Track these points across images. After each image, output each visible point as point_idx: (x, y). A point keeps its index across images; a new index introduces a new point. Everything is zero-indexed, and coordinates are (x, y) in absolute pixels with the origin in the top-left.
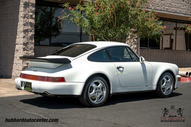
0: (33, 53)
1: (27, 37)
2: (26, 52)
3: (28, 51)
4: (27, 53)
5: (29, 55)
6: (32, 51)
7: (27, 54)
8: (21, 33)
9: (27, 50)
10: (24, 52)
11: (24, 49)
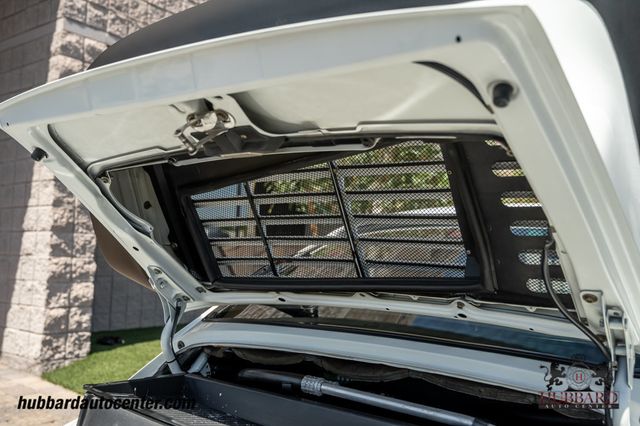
0: (90, 263)
1: (69, 203)
2: (63, 260)
3: (72, 256)
4: (67, 265)
5: (75, 272)
6: (89, 256)
7: (68, 269)
8: (46, 186)
9: (67, 255)
10: (55, 260)
11: (56, 251)
